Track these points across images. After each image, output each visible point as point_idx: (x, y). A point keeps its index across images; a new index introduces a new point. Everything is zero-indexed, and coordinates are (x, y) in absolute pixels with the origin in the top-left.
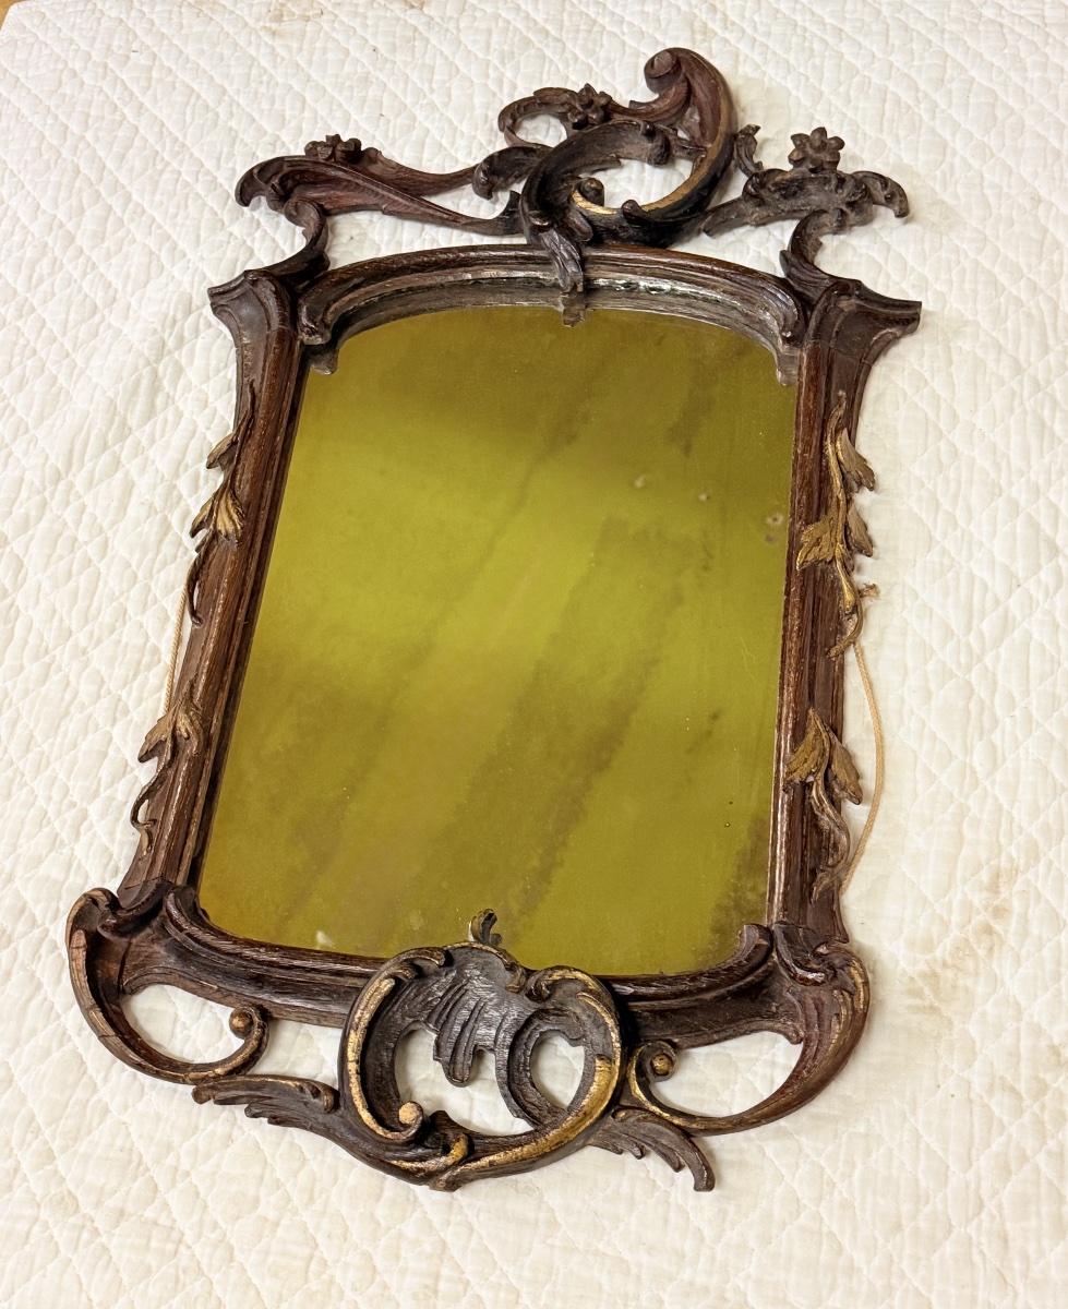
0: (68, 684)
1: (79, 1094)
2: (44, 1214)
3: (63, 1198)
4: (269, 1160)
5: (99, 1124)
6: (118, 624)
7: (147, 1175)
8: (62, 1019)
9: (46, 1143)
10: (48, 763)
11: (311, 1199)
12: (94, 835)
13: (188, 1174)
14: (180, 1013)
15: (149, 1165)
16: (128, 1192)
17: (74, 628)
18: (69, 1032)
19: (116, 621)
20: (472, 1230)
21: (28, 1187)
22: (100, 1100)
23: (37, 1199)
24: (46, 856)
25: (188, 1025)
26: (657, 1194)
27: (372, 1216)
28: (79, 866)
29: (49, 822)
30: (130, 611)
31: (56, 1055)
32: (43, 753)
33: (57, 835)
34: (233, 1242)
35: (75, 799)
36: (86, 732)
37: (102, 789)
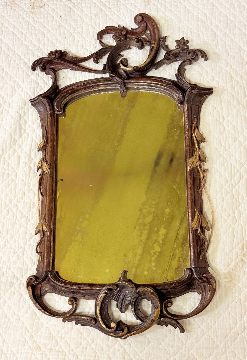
0: (14, 215)
1: (36, 321)
2: (34, 352)
3: (37, 347)
4: (82, 333)
5: (42, 328)
6: (23, 197)
7: (55, 339)
8: (29, 303)
9: (31, 333)
10: (13, 236)
11: (93, 341)
12: (28, 255)
13: (64, 338)
14: (56, 298)
15: (55, 336)
16: (51, 344)
17: (13, 199)
18: (31, 306)
19: (23, 196)
20: (131, 345)
21: (29, 345)
22: (41, 322)
23: (31, 348)
24: (17, 261)
25: (58, 301)
26: (172, 333)
27: (108, 344)
28: (26, 263)
29: (16, 252)
30: (26, 193)
31: (29, 312)
32: (11, 234)
33: (19, 255)
34: (77, 354)
35: (21, 245)
36: (21, 227)
37: (27, 242)
